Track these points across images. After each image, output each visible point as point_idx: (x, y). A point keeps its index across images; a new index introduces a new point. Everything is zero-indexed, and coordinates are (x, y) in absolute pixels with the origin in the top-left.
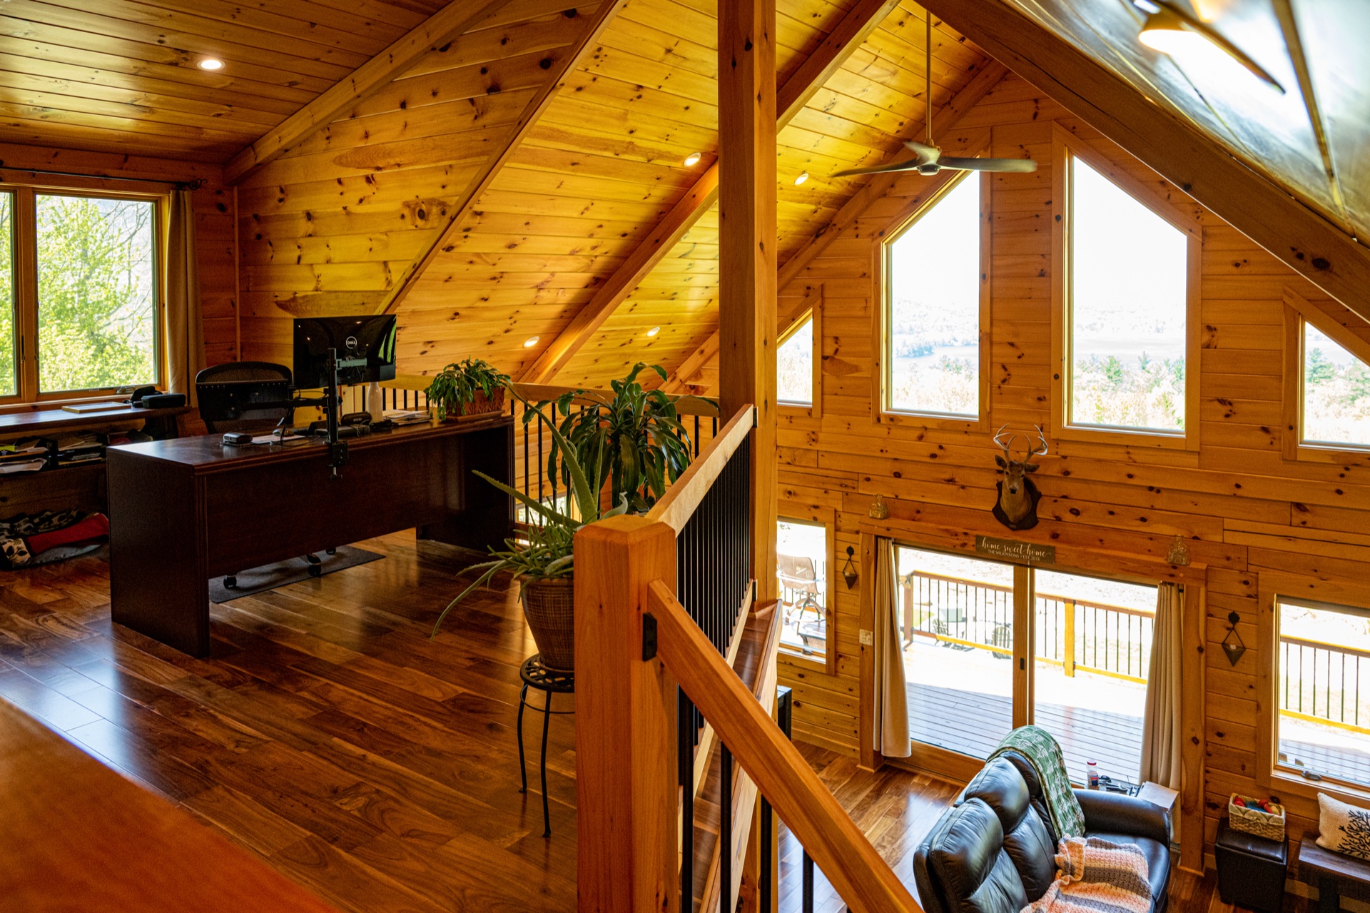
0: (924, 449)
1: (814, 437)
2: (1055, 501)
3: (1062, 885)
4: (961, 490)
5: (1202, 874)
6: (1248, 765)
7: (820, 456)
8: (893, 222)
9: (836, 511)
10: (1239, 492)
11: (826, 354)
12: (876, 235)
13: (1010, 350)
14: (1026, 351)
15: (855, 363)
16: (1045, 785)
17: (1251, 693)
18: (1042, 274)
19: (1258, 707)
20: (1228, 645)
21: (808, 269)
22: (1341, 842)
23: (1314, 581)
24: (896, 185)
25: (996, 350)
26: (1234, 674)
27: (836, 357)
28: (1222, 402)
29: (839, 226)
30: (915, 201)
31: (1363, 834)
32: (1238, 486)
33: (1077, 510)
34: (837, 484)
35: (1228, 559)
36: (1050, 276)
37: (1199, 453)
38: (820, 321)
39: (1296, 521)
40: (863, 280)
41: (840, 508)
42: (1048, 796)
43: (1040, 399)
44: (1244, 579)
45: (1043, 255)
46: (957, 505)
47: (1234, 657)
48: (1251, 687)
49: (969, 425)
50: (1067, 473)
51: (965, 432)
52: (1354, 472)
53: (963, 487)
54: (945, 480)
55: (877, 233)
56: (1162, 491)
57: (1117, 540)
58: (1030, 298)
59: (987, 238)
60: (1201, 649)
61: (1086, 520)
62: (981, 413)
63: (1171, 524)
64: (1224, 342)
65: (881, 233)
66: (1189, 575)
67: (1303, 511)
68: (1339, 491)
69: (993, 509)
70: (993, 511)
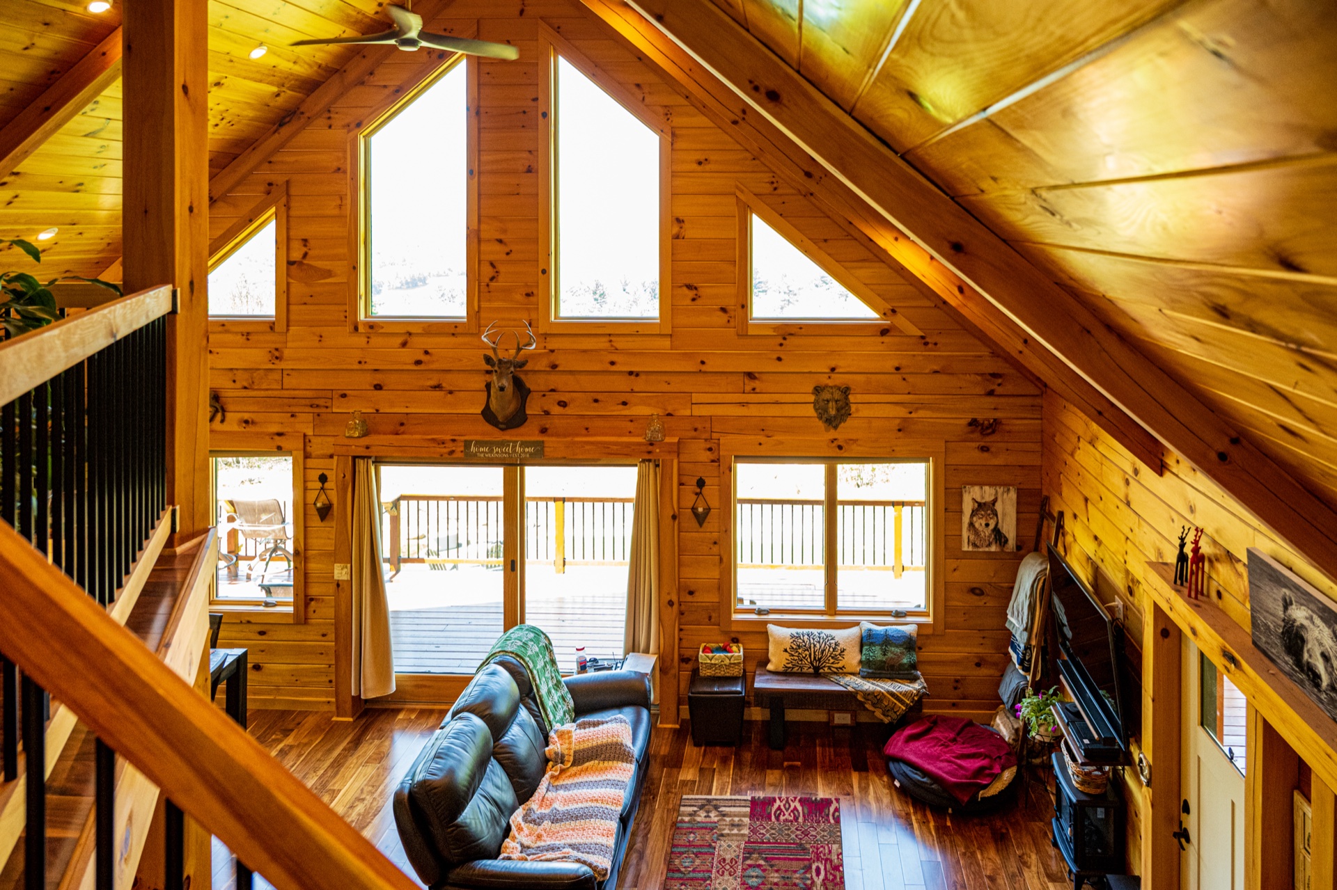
0: (408, 355)
1: (277, 354)
2: (544, 395)
3: (552, 777)
4: (449, 395)
5: (677, 726)
6: (714, 615)
7: (284, 376)
8: (372, 113)
9: (305, 436)
10: (704, 368)
11: (292, 259)
12: (352, 126)
13: (498, 247)
14: (514, 247)
15: (328, 268)
16: (535, 681)
17: (715, 549)
18: (529, 170)
19: (721, 560)
20: (697, 509)
21: (270, 162)
22: (785, 662)
23: (762, 439)
24: (376, 72)
25: (484, 247)
26: (702, 535)
27: (305, 262)
28: (689, 287)
29: (307, 115)
30: (397, 91)
31: (800, 651)
32: (703, 363)
33: (565, 402)
34: (306, 406)
35: (696, 430)
36: (537, 172)
37: (671, 335)
38: (284, 220)
39: (748, 388)
40: (336, 175)
41: (310, 432)
42: (538, 691)
43: (528, 295)
44: (708, 446)
45: (530, 152)
46: (443, 411)
47: (701, 519)
48: (715, 543)
49: (456, 327)
50: (554, 366)
51: (452, 334)
52: (790, 341)
53: (450, 392)
54: (431, 387)
55: (354, 124)
56: (640, 374)
57: (600, 425)
58: (518, 194)
59: (474, 132)
60: (674, 517)
61: (573, 411)
62: (470, 313)
63: (649, 405)
64: (689, 233)
65: (359, 124)
66: (664, 449)
67: (753, 378)
68: (779, 359)
69: (482, 411)
70: (482, 413)
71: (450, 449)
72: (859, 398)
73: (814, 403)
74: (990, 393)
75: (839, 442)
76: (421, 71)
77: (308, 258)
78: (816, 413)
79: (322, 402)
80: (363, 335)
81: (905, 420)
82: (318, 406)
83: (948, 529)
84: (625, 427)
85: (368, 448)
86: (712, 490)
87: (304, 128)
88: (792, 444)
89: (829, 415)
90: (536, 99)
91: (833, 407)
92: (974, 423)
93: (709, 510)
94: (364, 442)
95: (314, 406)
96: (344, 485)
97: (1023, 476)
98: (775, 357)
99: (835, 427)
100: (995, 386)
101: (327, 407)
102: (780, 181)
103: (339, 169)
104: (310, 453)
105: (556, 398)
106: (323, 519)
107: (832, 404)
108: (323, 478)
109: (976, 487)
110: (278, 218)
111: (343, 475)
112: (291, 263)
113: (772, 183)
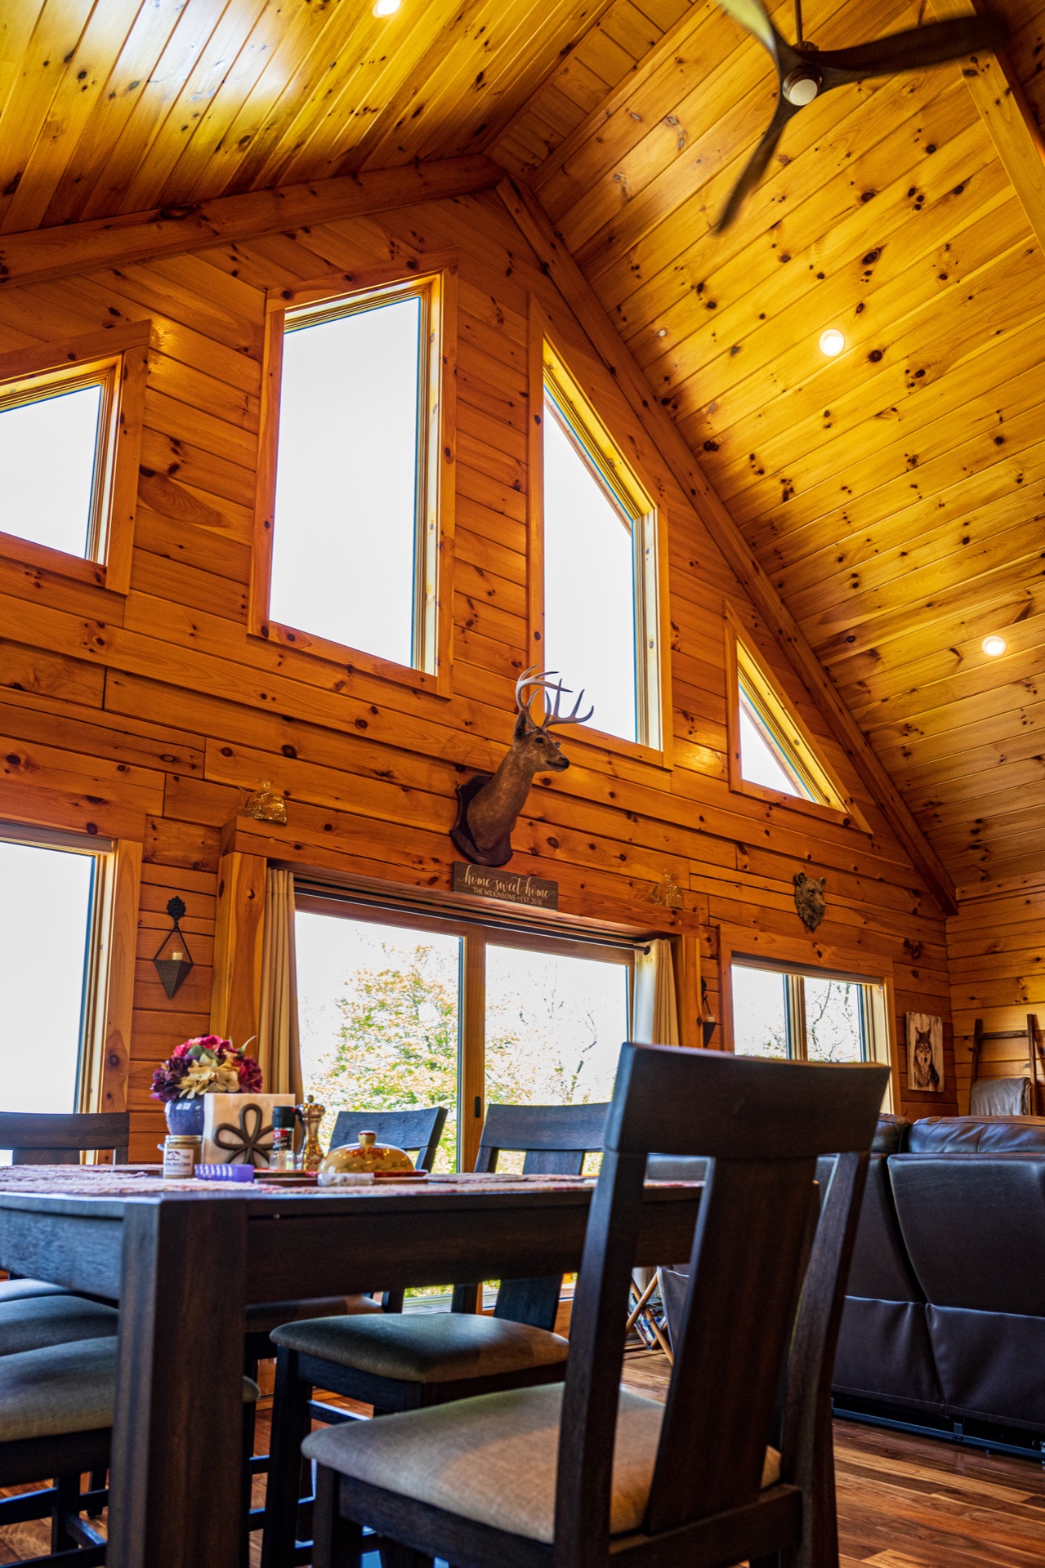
0: (345, 706)
15: (217, 508)
21: (118, 273)
27: (173, 480)
33: (556, 841)
39: (740, 864)
46: (396, 819)
50: (547, 782)
51: (415, 691)
52: (775, 812)
53: (405, 789)
54: (376, 773)
55: (278, 291)
56: (639, 819)
57: (598, 884)
58: (502, 513)
59: (452, 398)
60: (699, 1021)
61: (564, 855)
62: (442, 664)
63: (647, 865)
64: (685, 647)
65: (288, 295)
66: (687, 922)
67: (744, 853)
68: (767, 833)
69: (451, 831)
70: (451, 834)
71: (431, 875)
72: (830, 898)
73: (795, 895)
74: (915, 913)
75: (818, 947)
76: (384, 271)
77: (178, 475)
78: (798, 908)
79: (185, 754)
80: (273, 649)
81: (862, 930)
82: (175, 760)
83: (900, 1066)
84: (623, 891)
85: (298, 847)
86: (712, 996)
87: (192, 249)
88: (782, 945)
89: (814, 911)
90: (526, 395)
91: (819, 900)
92: (907, 943)
93: (714, 1024)
94: (291, 835)
95: (167, 758)
96: (251, 912)
97: (941, 1007)
98: (763, 829)
99: (813, 930)
100: (917, 906)
101: (194, 767)
102: (760, 618)
103: (246, 349)
104: (154, 852)
105: (546, 831)
106: (172, 994)
107: (818, 896)
108: (176, 909)
109: (918, 1015)
110: (130, 379)
111: (249, 893)
112: (146, 472)
113: (753, 617)
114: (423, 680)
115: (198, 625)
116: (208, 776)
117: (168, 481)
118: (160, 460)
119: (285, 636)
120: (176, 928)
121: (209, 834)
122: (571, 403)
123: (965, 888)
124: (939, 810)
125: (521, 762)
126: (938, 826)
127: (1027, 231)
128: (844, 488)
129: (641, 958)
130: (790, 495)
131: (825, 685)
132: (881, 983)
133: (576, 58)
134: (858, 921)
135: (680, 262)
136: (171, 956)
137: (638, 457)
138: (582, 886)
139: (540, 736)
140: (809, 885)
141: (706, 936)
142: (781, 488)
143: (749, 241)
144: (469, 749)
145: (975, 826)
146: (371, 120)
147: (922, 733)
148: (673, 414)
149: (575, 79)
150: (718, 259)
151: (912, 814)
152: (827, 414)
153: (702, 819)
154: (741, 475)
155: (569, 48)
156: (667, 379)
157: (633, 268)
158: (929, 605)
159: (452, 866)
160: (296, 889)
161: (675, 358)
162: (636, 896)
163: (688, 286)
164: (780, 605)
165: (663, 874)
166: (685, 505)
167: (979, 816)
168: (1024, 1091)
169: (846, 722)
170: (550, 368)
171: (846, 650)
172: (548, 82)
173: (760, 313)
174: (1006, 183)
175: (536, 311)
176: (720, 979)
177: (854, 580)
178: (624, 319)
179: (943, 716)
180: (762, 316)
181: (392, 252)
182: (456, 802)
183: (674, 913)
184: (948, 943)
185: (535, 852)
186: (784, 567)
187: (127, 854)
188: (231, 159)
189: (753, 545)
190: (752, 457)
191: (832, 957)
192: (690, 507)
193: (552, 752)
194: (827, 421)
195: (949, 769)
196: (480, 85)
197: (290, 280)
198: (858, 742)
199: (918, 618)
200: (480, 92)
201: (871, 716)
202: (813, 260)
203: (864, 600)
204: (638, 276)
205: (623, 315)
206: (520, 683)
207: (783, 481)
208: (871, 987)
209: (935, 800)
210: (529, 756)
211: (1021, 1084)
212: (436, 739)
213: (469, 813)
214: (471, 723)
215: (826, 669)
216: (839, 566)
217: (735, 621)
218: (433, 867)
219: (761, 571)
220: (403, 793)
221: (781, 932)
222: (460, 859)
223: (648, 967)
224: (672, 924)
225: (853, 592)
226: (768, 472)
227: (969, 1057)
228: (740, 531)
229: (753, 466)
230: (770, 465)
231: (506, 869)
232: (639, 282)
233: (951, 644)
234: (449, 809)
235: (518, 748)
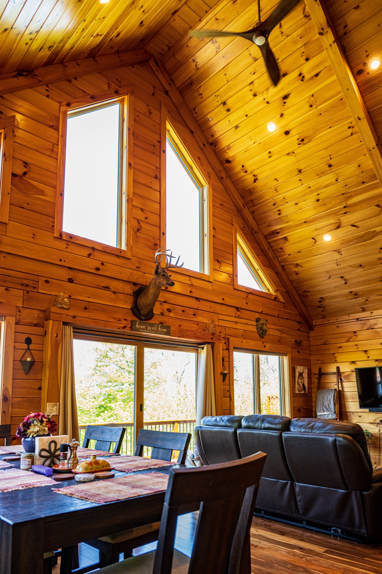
0: (92, 263)
2: (161, 304)
10: (223, 302)
11: (15, 172)
13: (140, 212)
15: (42, 188)
17: (228, 394)
19: (231, 399)
21: (2, 97)
26: (224, 386)
27: (25, 178)
33: (170, 309)
39: (237, 315)
46: (110, 304)
51: (118, 256)
52: (250, 296)
53: (114, 293)
54: (103, 287)
55: (65, 103)
56: (201, 300)
57: (186, 325)
58: (151, 188)
59: (132, 144)
60: (221, 373)
61: (173, 315)
62: (128, 246)
63: (203, 317)
64: (218, 236)
65: (68, 105)
66: (217, 338)
67: (238, 311)
68: (247, 303)
69: (131, 308)
70: (131, 309)
71: (124, 325)
72: (269, 326)
73: (256, 326)
74: (299, 330)
75: (265, 344)
76: (105, 95)
77: (27, 176)
78: (257, 330)
79: (31, 283)
80: (64, 242)
81: (280, 337)
82: (27, 285)
83: (292, 385)
84: (194, 327)
85: (74, 317)
86: (226, 363)
87: (31, 87)
88: (252, 344)
89: (263, 331)
90: (159, 142)
91: (265, 327)
92: (296, 341)
93: (226, 374)
94: (72, 313)
95: (24, 285)
96: (56, 342)
97: (307, 363)
98: (245, 302)
99: (262, 338)
100: (300, 327)
101: (34, 288)
102: (245, 224)
103: (53, 126)
104: (20, 320)
105: (166, 306)
106: (27, 373)
107: (264, 326)
108: (28, 341)
109: (299, 366)
110: (7, 139)
111: (56, 335)
112: (14, 175)
113: (243, 224)
114: (121, 252)
115: (35, 234)
116: (40, 291)
117: (22, 178)
118: (19, 171)
119: (69, 237)
120: (28, 349)
121: (40, 313)
122: (176, 144)
123: (316, 321)
124: (308, 294)
125: (157, 283)
126: (308, 299)
127: (340, 92)
128: (276, 179)
129: (201, 351)
130: (256, 181)
131: (269, 249)
132: (286, 356)
133: (178, 16)
134: (279, 334)
135: (217, 94)
136: (26, 359)
137: (201, 165)
138: (180, 326)
139: (164, 274)
140: (262, 322)
141: (224, 342)
142: (253, 178)
143: (242, 88)
144: (138, 277)
145: (320, 300)
146: (100, 39)
147: (302, 267)
148: (215, 149)
149: (178, 23)
150: (231, 94)
151: (299, 295)
152: (270, 152)
153: (223, 299)
154: (238, 173)
155: (175, 12)
156: (212, 136)
157: (200, 94)
158: (305, 222)
159: (132, 321)
160: (74, 332)
161: (215, 128)
162: (199, 329)
163: (220, 102)
164: (253, 220)
165: (209, 320)
166: (218, 182)
167: (321, 296)
168: (334, 394)
169: (276, 262)
170: (169, 131)
171: (276, 237)
172: (168, 24)
173: (246, 114)
174: (333, 74)
175: (163, 109)
176: (229, 357)
177: (279, 212)
178: (197, 113)
179: (310, 261)
180: (247, 116)
181: (109, 87)
182: (133, 297)
183: (213, 335)
184: (310, 340)
185: (162, 314)
186: (254, 206)
187: (9, 321)
188: (46, 53)
189: (243, 198)
190: (243, 166)
191: (269, 347)
192: (220, 183)
193: (168, 280)
194: (270, 155)
195: (311, 280)
196: (142, 25)
197: (69, 98)
198: (280, 269)
199: (301, 227)
200: (142, 27)
201: (284, 260)
202: (265, 97)
203: (282, 219)
204: (202, 98)
205: (196, 112)
206: (157, 254)
207: (254, 175)
208: (283, 357)
209: (306, 290)
210: (160, 281)
211: (333, 391)
212: (127, 273)
213: (138, 301)
214: (139, 267)
215: (269, 243)
216: (274, 207)
217: (236, 226)
218: (125, 322)
219: (246, 207)
220: (113, 294)
221: (251, 339)
222: (135, 319)
223: (203, 354)
224: (212, 339)
225: (279, 216)
226: (249, 172)
227: (317, 381)
228: (239, 193)
229: (243, 170)
230: (249, 169)
231: (151, 321)
232: (202, 100)
233: (313, 236)
234: (131, 299)
235: (156, 278)
